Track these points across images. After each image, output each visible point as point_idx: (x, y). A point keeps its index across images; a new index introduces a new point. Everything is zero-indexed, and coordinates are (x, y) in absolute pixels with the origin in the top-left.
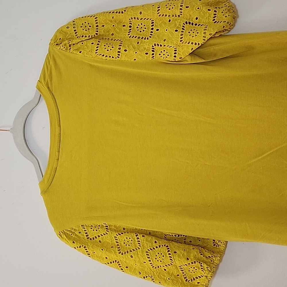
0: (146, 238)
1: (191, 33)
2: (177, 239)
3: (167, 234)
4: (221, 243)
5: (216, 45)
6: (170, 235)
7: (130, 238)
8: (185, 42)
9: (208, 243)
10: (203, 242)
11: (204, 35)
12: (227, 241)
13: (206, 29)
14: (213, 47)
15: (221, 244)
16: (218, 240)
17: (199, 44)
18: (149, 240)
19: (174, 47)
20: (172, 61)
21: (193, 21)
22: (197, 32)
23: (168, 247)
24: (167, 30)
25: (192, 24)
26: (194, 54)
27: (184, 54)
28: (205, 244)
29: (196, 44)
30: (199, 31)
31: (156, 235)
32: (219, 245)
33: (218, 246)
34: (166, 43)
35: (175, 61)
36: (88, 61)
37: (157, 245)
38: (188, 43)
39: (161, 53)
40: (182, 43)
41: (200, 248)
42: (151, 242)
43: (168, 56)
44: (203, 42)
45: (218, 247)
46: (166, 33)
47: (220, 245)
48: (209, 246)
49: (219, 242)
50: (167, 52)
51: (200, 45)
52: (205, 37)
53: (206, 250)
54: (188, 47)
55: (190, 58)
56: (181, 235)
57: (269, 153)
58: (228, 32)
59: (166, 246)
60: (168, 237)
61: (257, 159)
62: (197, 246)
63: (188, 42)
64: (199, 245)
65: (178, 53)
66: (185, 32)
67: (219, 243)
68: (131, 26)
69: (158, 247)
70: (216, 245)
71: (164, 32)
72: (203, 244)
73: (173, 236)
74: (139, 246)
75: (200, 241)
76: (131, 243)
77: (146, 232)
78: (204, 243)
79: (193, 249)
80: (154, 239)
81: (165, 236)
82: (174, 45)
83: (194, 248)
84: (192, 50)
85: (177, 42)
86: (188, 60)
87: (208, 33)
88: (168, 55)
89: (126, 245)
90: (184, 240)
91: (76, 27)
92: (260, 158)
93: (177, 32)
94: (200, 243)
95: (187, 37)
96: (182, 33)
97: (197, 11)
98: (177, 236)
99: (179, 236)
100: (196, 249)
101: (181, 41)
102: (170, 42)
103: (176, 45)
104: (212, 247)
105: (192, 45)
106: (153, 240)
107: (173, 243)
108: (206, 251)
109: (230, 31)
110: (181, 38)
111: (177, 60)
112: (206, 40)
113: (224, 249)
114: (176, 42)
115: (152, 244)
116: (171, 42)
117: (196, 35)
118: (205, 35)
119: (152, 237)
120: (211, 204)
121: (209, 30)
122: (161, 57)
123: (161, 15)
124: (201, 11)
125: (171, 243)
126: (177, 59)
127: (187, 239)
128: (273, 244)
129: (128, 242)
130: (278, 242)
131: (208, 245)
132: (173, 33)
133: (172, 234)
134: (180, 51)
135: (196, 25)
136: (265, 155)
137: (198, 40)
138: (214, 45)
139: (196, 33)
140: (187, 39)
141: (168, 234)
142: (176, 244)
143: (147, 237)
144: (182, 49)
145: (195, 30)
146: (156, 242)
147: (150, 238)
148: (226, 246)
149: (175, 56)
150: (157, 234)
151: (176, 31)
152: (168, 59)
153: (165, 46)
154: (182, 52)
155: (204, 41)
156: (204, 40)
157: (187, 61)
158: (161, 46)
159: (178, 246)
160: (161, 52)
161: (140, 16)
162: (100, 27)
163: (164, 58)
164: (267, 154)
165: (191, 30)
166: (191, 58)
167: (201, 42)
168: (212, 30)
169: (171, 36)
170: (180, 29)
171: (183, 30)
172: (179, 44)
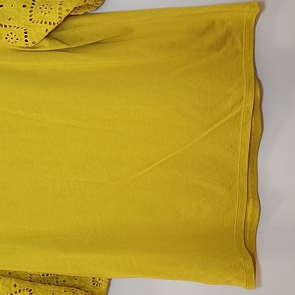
0: (3, 281)
1: (43, 9)
2: (46, 280)
3: (31, 273)
4: (103, 281)
6: (35, 274)
8: (36, 22)
9: (87, 282)
10: (80, 281)
11: (59, 11)
12: (111, 279)
13: (62, 3)
15: (102, 282)
16: (98, 278)
17: (54, 23)
18: (7, 283)
19: (23, 28)
20: (23, 47)
22: (51, 7)
23: (31, 292)
24: (12, 6)
26: (54, 38)
27: (38, 37)
28: (82, 283)
29: (50, 23)
30: (53, 6)
31: (19, 275)
32: (99, 284)
33: (98, 285)
34: (12, 22)
35: (28, 47)
37: (17, 289)
38: (41, 23)
39: (7, 37)
40: (33, 22)
41: (75, 289)
42: (9, 286)
43: (17, 40)
44: (60, 21)
45: (98, 286)
46: (11, 10)
47: (102, 284)
48: (87, 285)
49: (99, 280)
50: (15, 36)
51: (56, 25)
52: (61, 15)
53: (82, 291)
54: (41, 28)
55: (48, 43)
56: (51, 274)
57: (158, 163)
58: (96, 9)
59: (29, 290)
60: (34, 277)
61: (144, 171)
62: (71, 287)
63: (40, 21)
64: (75, 285)
65: (30, 36)
66: (35, 8)
67: (100, 282)
69: (18, 292)
70: (96, 283)
71: (10, 9)
72: (80, 284)
73: (40, 275)
75: (75, 279)
77: (5, 273)
78: (82, 282)
79: (65, 291)
80: (14, 282)
81: (31, 276)
82: (23, 25)
83: (67, 290)
84: (46, 32)
85: (26, 21)
86: (46, 46)
87: (64, 9)
88: (17, 39)
90: (56, 279)
92: (148, 169)
93: (25, 7)
94: (76, 282)
95: (37, 14)
96: (32, 9)
98: (45, 275)
99: (47, 275)
100: (70, 291)
101: (31, 20)
102: (17, 22)
103: (25, 25)
104: (91, 287)
105: (46, 25)
106: (12, 283)
107: (39, 285)
108: (82, 293)
109: (98, 8)
110: (30, 16)
111: (30, 46)
112: (63, 18)
113: (105, 289)
114: (24, 21)
115: (10, 288)
116: (18, 21)
117: (49, 12)
118: (61, 11)
119: (11, 279)
120: (89, 231)
121: (66, 5)
122: (9, 41)
125: (36, 285)
126: (30, 44)
127: (59, 279)
128: (166, 279)
130: (171, 277)
132: (21, 9)
133: (38, 274)
134: (31, 34)
136: (153, 166)
137: (52, 18)
139: (49, 9)
140: (38, 17)
141: (33, 273)
142: (43, 286)
143: (4, 279)
144: (34, 30)
145: (49, 5)
146: (15, 286)
147: (8, 280)
148: (109, 284)
149: (26, 41)
150: (18, 274)
151: (24, 6)
152: (18, 44)
153: (10, 26)
154: (34, 34)
155: (60, 20)
156: (60, 17)
157: (44, 47)
158: (6, 26)
159: (45, 288)
160: (8, 35)
163: (12, 43)
164: (156, 164)
165: (43, 5)
167: (57, 21)
168: (70, 5)
169: (18, 14)
170: (30, 4)
171: (33, 6)
172: (29, 24)
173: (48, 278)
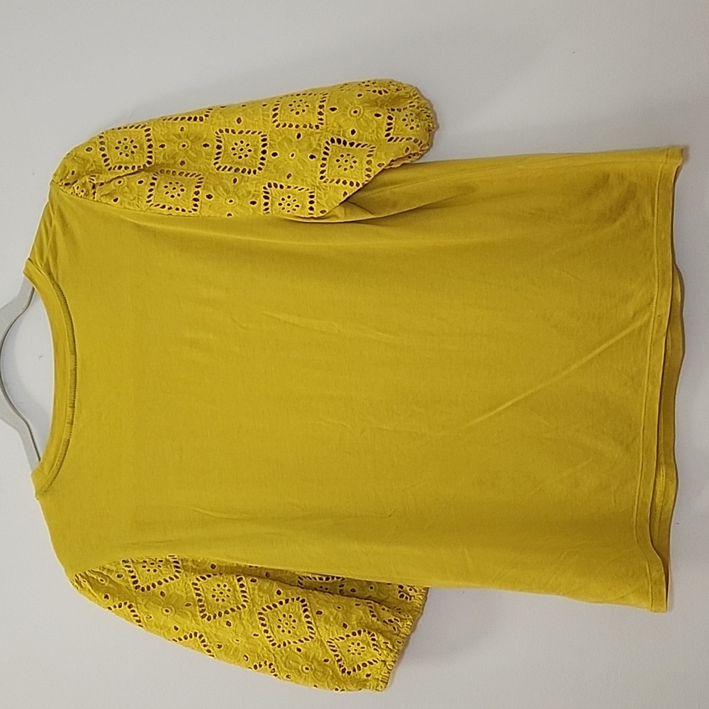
0: (259, 584)
1: (342, 163)
2: (324, 587)
3: (303, 575)
4: (416, 591)
5: (396, 184)
6: (309, 577)
7: (225, 586)
8: (330, 181)
9: (390, 593)
10: (379, 590)
11: (367, 166)
12: (428, 588)
13: (371, 153)
14: (390, 187)
15: (415, 594)
16: (409, 586)
17: (358, 185)
18: (265, 588)
19: (308, 190)
20: (305, 218)
21: (345, 137)
22: (354, 159)
23: (304, 603)
24: (293, 155)
25: (345, 143)
26: (352, 203)
27: (330, 204)
28: (381, 595)
29: (352, 184)
30: (357, 157)
31: (281, 577)
32: (411, 597)
33: (409, 597)
34: (292, 181)
35: (313, 218)
36: (133, 219)
37: (282, 598)
38: (337, 182)
39: (282, 202)
40: (325, 182)
41: (372, 602)
42: (269, 594)
43: (296, 208)
44: (367, 181)
45: (409, 600)
46: (291, 162)
47: (414, 596)
48: (390, 598)
49: (410, 590)
50: (295, 200)
51: (361, 186)
52: (370, 171)
53: (383, 607)
54: (336, 190)
55: (343, 211)
56: (333, 578)
57: (510, 403)
58: (420, 158)
59: (300, 599)
60: (306, 582)
61: (486, 416)
62: (365, 599)
63: (336, 180)
64: (370, 596)
65: (317, 202)
66: (330, 159)
67: (412, 593)
68: (221, 147)
69: (284, 602)
70: (405, 595)
71: (288, 160)
72: (379, 596)
73: (315, 578)
74: (245, 601)
75: (371, 588)
76: (228, 596)
77: (260, 573)
78: (381, 592)
79: (357, 605)
80: (276, 587)
81: (300, 581)
82: (309, 186)
83: (359, 603)
84: (344, 196)
85: (314, 179)
86: (340, 215)
87: (375, 162)
88: (297, 206)
89: (217, 600)
90: (340, 586)
91: (106, 150)
92: (493, 413)
93: (314, 159)
94: (372, 593)
95: (333, 170)
96: (324, 162)
97: (352, 118)
98: (324, 578)
99: (327, 579)
100: (364, 605)
101: (322, 178)
102: (299, 180)
103: (313, 185)
104: (396, 601)
105: (344, 186)
106: (274, 588)
107: (315, 594)
108: (383, 609)
109: (422, 155)
110: (322, 172)
111: (315, 216)
112: (372, 177)
113: (420, 605)
114: (312, 180)
115: (272, 596)
116: (302, 180)
117: (352, 167)
118: (369, 166)
119: (271, 583)
120: (394, 512)
121: (378, 156)
122: (284, 208)
123: (281, 126)
124: (362, 117)
125: (310, 593)
126: (317, 213)
127: (345, 586)
128: (520, 591)
129: (221, 593)
130: (529, 587)
131: (388, 597)
132: (306, 161)
133: (314, 576)
134: (320, 198)
135: (352, 144)
136: (501, 408)
137: (355, 177)
138: (392, 183)
139: (352, 162)
140: (333, 175)
141: (305, 575)
142: (321, 595)
143: (261, 581)
144: (325, 194)
145: (350, 156)
146: (279, 593)
147: (268, 584)
148: (426, 598)
149: (311, 209)
150: (281, 575)
151: (312, 157)
152: (297, 213)
153: (289, 187)
154: (325, 199)
155: (367, 179)
156: (368, 176)
157: (336, 217)
158: (281, 187)
159: (326, 599)
160: (283, 199)
161: (237, 128)
162: (156, 149)
163: (289, 211)
164: (507, 405)
165: (342, 156)
166: (345, 211)
167: (363, 180)
168: (384, 157)
169: (302, 168)
170: (320, 153)
171: (326, 156)
172: (318, 185)
173: (327, 583)
